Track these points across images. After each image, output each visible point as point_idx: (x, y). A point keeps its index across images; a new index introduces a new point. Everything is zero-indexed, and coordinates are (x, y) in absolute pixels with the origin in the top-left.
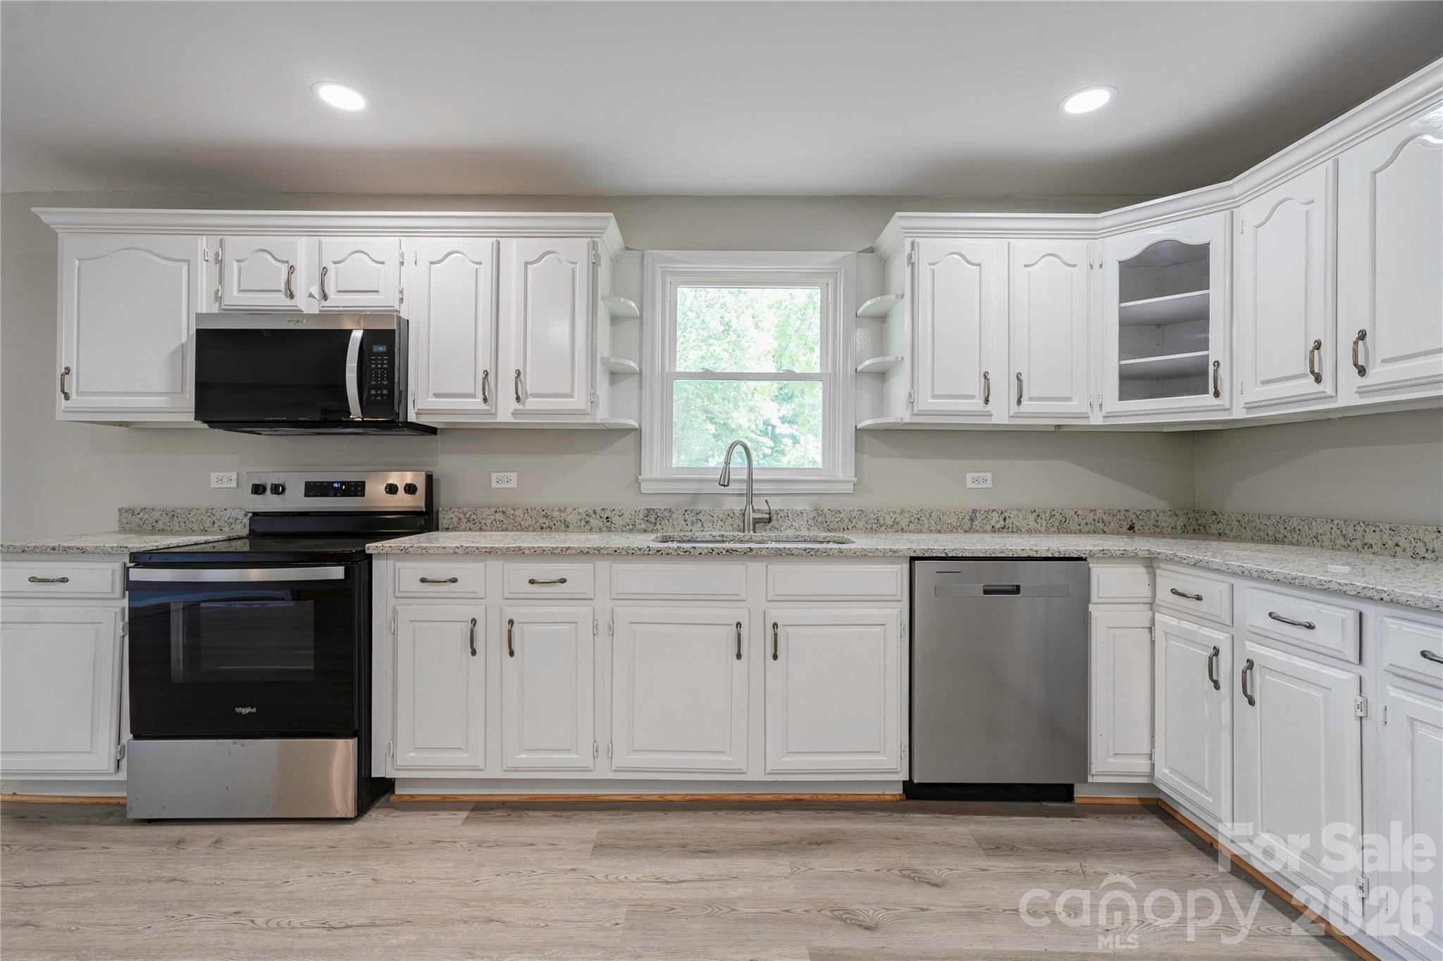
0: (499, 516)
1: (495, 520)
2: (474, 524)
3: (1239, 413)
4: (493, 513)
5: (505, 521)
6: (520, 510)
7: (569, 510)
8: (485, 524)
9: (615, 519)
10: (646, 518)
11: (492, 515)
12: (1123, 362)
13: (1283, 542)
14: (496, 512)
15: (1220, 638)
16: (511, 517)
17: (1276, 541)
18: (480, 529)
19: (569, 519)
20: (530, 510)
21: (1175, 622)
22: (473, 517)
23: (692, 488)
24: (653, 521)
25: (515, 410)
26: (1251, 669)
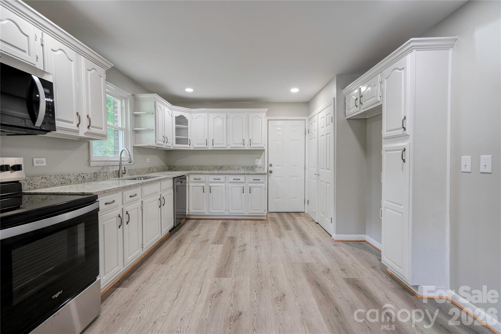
0: (44, 180)
1: (42, 182)
2: (32, 185)
4: (41, 179)
5: (47, 182)
6: (53, 176)
7: (71, 174)
8: (37, 185)
10: (94, 176)
11: (40, 180)
12: (176, 137)
13: (189, 170)
14: (42, 178)
15: (204, 184)
16: (49, 180)
17: (187, 170)
18: (35, 188)
19: (71, 178)
20: (57, 176)
21: (195, 184)
22: (31, 182)
26: (211, 187)
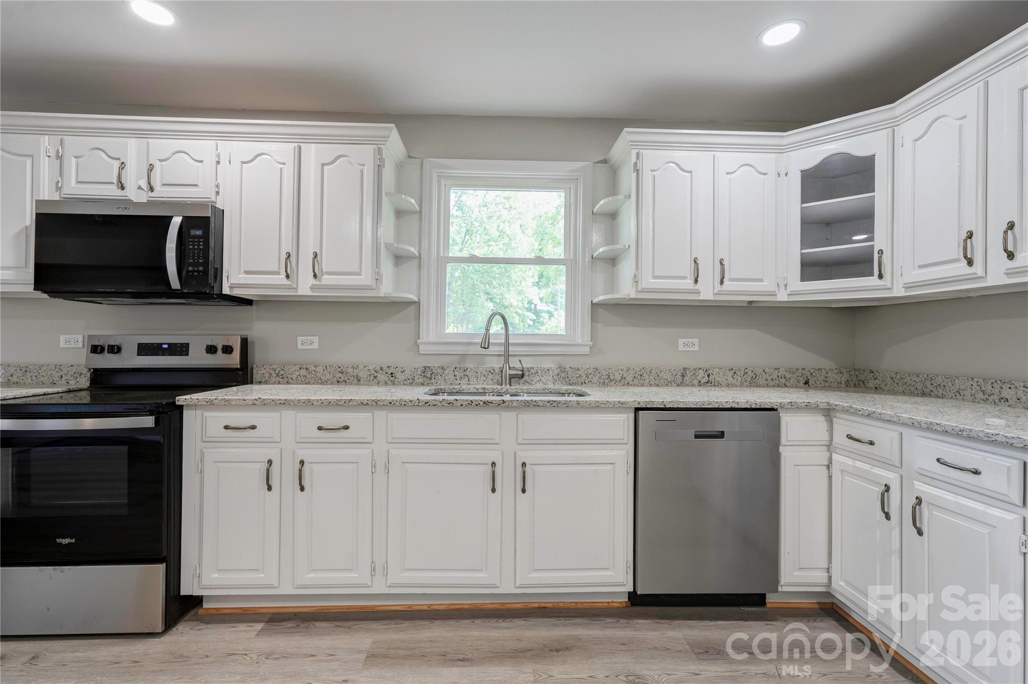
0: (303, 372)
1: (299, 375)
2: (283, 378)
3: (899, 291)
4: (298, 369)
5: (308, 376)
6: (320, 367)
7: (361, 367)
8: (292, 378)
9: (398, 375)
10: (423, 374)
11: (298, 371)
12: (804, 251)
14: (300, 369)
15: (891, 477)
16: (313, 372)
18: (287, 382)
19: (361, 375)
20: (328, 367)
21: (850, 462)
22: (282, 372)
23: (460, 350)
24: (429, 375)
25: (312, 285)
26: (920, 505)
